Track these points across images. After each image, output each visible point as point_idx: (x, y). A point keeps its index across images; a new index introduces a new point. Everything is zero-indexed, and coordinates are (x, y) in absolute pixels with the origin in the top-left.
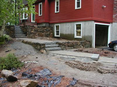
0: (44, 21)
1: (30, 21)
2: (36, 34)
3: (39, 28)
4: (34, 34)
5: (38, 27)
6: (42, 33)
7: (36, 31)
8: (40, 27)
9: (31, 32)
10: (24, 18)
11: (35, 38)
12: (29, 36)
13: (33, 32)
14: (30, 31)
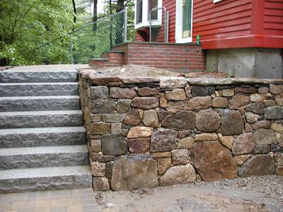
0: (248, 35)
1: (172, 33)
2: (169, 147)
3: (204, 99)
4: (157, 151)
5: (197, 89)
6: (228, 140)
7: (178, 122)
8: (216, 87)
9: (132, 133)
10: (146, 22)
11: (161, 184)
12: (108, 174)
13: (146, 131)
14: (117, 128)
